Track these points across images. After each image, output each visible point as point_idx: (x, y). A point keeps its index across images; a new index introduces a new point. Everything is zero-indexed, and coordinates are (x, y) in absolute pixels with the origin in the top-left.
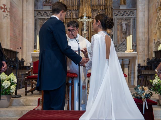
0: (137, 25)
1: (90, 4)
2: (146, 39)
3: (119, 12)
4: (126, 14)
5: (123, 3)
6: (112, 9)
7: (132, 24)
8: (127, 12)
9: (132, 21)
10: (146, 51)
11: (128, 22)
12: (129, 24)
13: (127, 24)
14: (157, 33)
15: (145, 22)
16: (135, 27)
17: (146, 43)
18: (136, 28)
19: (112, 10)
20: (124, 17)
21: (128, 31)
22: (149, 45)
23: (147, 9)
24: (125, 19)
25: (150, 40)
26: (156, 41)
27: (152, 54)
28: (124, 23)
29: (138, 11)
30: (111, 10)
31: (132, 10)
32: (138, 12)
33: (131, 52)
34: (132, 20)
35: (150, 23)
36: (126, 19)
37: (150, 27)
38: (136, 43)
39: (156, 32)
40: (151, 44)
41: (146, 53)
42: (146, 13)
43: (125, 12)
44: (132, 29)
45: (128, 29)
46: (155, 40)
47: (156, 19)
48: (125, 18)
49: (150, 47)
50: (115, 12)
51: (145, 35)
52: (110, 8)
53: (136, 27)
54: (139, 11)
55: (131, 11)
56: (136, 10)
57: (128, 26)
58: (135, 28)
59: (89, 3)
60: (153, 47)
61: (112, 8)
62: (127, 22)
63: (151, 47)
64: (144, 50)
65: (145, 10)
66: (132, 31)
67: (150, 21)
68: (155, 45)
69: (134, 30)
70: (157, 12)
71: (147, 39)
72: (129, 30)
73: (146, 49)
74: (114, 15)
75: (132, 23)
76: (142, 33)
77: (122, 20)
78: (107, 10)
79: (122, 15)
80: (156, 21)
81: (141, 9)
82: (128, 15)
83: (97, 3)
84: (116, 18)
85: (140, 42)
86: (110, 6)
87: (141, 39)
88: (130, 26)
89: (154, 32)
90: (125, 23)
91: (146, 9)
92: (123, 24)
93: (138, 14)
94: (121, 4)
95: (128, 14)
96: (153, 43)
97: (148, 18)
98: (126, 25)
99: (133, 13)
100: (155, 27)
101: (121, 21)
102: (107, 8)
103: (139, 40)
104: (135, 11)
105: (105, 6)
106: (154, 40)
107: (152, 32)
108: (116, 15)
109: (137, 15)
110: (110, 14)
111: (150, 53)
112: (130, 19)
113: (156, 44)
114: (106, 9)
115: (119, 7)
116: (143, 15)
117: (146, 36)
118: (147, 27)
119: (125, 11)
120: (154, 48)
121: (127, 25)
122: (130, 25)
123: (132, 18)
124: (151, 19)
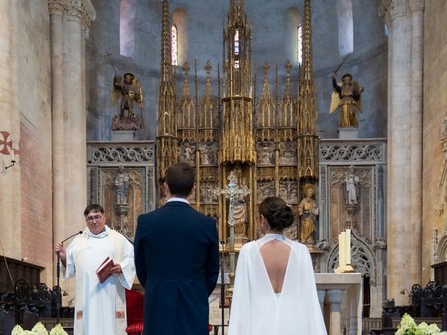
0: (388, 186)
1: (251, 125)
2: (414, 228)
3: (337, 148)
4: (355, 155)
5: (347, 121)
6: (316, 140)
7: (373, 185)
8: (360, 148)
9: (375, 175)
10: (413, 264)
11: (364, 179)
12: (366, 184)
13: (359, 184)
14: (445, 211)
15: (409, 180)
16: (382, 192)
17: (413, 240)
18: (384, 195)
19: (316, 143)
20: (352, 163)
21: (361, 205)
22: (423, 246)
23: (415, 141)
24: (355, 170)
25: (424, 232)
26: (440, 236)
27: (429, 273)
28: (351, 180)
29: (391, 144)
30: (314, 141)
31: (373, 143)
32: (391, 148)
33: (347, 272)
34: (374, 173)
35: (424, 181)
36: (358, 170)
37: (424, 192)
38: (386, 241)
39: (441, 209)
40: (427, 242)
41: (413, 270)
42: (415, 151)
43: (354, 148)
44: (375, 199)
45: (362, 198)
46: (437, 231)
47: (442, 170)
48: (355, 166)
49: (424, 250)
50: (325, 148)
51: (410, 217)
52: (309, 136)
53: (384, 192)
54: (394, 145)
55: (372, 147)
56: (386, 141)
57: (362, 190)
58: (382, 196)
59: (247, 121)
60: (433, 252)
61: (315, 137)
62: (360, 178)
63: (427, 253)
64: (407, 262)
65: (411, 143)
66: (375, 205)
67: (424, 177)
68: (437, 245)
69: (379, 202)
70: (444, 150)
71: (417, 230)
72: (367, 201)
73: (414, 258)
74: (321, 156)
75: (373, 183)
76: (403, 209)
77: (346, 173)
78: (303, 141)
79: (346, 158)
80: (440, 178)
81: (398, 141)
82: (364, 158)
83: (271, 121)
84: (328, 165)
85: (397, 238)
86: (309, 130)
87: (399, 227)
88: (367, 190)
89: (437, 207)
90: (354, 180)
91: (413, 141)
92: (349, 183)
93: (391, 155)
94: (341, 126)
95: (362, 155)
96: (434, 240)
97: (419, 168)
98: (358, 186)
99: (377, 152)
100: (439, 195)
101: (341, 175)
102: (302, 137)
103: (394, 230)
104: (384, 144)
105: (294, 130)
106: (434, 232)
107: (429, 208)
108: (328, 158)
109: (388, 156)
110: (311, 154)
111: (423, 269)
112: (368, 171)
113: (440, 245)
114: (299, 140)
115: (338, 132)
116: (407, 158)
117: (415, 220)
118: (415, 195)
119: (354, 144)
120: (435, 255)
121: (359, 188)
122: (368, 186)
123: (374, 165)
124: (427, 171)
